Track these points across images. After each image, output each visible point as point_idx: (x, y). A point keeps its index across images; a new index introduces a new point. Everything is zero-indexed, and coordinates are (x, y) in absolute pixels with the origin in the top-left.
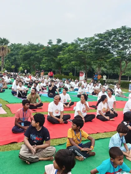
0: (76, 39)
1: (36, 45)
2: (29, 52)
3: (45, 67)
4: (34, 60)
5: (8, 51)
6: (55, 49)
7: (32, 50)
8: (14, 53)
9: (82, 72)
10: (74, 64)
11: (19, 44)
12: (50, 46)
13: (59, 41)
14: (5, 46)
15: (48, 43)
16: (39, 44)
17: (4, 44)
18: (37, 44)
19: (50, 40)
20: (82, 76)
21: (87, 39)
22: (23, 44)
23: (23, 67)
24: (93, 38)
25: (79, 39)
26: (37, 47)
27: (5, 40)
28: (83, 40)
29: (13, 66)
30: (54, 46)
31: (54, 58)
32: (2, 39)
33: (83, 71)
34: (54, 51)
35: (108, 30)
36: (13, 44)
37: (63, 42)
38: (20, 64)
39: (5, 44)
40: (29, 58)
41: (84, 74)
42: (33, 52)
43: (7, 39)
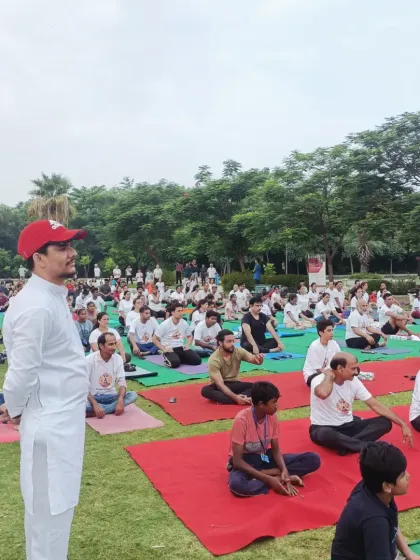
0: (288, 154)
1: (153, 187)
2: (136, 210)
3: (193, 252)
4: (151, 234)
5: (70, 213)
6: (220, 194)
7: (144, 202)
8: (83, 217)
9: (316, 261)
10: (290, 237)
11: (95, 187)
12: (202, 185)
13: (232, 166)
14: (58, 201)
15: (197, 177)
16: (162, 182)
17: (55, 193)
18: (158, 182)
19: (204, 168)
20: (317, 271)
21: (322, 152)
22: (108, 188)
23: (117, 257)
24: (344, 147)
25: (298, 157)
26: (157, 192)
27: (56, 180)
28: (310, 157)
29: (84, 258)
30: (215, 184)
31: (219, 222)
32: (50, 177)
33: (318, 256)
34: (216, 199)
35: (392, 119)
36: (79, 188)
37: (245, 169)
38: (107, 250)
39: (59, 193)
40: (138, 229)
41: (324, 264)
42: (148, 209)
43: (62, 177)
